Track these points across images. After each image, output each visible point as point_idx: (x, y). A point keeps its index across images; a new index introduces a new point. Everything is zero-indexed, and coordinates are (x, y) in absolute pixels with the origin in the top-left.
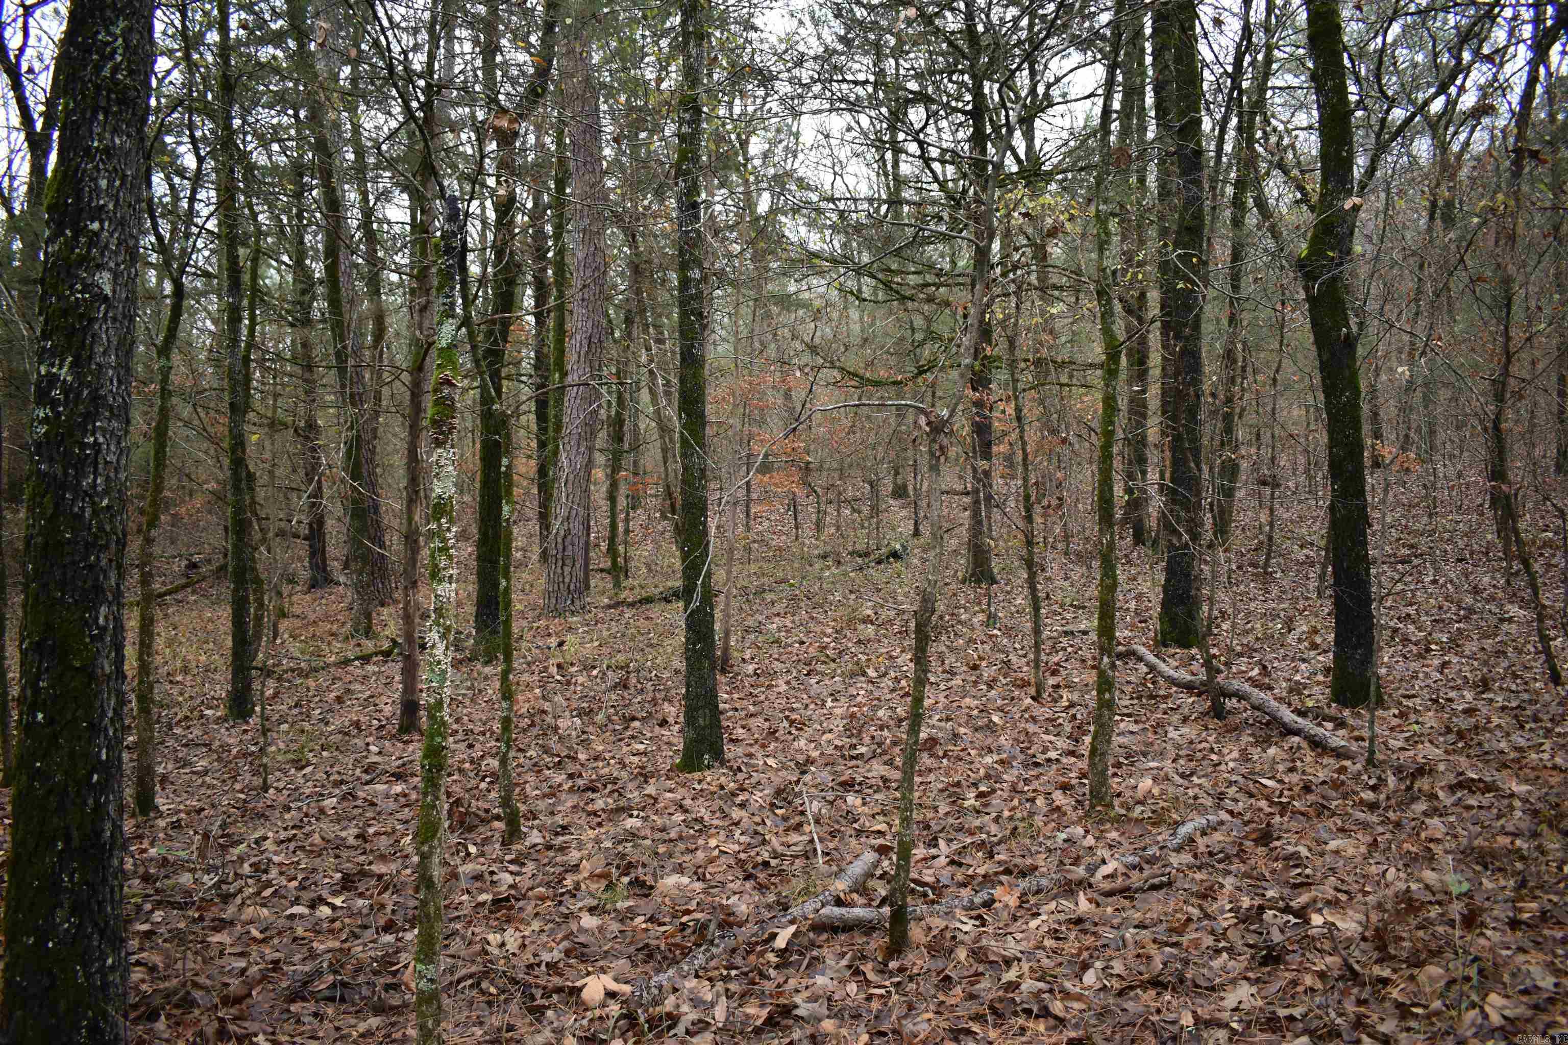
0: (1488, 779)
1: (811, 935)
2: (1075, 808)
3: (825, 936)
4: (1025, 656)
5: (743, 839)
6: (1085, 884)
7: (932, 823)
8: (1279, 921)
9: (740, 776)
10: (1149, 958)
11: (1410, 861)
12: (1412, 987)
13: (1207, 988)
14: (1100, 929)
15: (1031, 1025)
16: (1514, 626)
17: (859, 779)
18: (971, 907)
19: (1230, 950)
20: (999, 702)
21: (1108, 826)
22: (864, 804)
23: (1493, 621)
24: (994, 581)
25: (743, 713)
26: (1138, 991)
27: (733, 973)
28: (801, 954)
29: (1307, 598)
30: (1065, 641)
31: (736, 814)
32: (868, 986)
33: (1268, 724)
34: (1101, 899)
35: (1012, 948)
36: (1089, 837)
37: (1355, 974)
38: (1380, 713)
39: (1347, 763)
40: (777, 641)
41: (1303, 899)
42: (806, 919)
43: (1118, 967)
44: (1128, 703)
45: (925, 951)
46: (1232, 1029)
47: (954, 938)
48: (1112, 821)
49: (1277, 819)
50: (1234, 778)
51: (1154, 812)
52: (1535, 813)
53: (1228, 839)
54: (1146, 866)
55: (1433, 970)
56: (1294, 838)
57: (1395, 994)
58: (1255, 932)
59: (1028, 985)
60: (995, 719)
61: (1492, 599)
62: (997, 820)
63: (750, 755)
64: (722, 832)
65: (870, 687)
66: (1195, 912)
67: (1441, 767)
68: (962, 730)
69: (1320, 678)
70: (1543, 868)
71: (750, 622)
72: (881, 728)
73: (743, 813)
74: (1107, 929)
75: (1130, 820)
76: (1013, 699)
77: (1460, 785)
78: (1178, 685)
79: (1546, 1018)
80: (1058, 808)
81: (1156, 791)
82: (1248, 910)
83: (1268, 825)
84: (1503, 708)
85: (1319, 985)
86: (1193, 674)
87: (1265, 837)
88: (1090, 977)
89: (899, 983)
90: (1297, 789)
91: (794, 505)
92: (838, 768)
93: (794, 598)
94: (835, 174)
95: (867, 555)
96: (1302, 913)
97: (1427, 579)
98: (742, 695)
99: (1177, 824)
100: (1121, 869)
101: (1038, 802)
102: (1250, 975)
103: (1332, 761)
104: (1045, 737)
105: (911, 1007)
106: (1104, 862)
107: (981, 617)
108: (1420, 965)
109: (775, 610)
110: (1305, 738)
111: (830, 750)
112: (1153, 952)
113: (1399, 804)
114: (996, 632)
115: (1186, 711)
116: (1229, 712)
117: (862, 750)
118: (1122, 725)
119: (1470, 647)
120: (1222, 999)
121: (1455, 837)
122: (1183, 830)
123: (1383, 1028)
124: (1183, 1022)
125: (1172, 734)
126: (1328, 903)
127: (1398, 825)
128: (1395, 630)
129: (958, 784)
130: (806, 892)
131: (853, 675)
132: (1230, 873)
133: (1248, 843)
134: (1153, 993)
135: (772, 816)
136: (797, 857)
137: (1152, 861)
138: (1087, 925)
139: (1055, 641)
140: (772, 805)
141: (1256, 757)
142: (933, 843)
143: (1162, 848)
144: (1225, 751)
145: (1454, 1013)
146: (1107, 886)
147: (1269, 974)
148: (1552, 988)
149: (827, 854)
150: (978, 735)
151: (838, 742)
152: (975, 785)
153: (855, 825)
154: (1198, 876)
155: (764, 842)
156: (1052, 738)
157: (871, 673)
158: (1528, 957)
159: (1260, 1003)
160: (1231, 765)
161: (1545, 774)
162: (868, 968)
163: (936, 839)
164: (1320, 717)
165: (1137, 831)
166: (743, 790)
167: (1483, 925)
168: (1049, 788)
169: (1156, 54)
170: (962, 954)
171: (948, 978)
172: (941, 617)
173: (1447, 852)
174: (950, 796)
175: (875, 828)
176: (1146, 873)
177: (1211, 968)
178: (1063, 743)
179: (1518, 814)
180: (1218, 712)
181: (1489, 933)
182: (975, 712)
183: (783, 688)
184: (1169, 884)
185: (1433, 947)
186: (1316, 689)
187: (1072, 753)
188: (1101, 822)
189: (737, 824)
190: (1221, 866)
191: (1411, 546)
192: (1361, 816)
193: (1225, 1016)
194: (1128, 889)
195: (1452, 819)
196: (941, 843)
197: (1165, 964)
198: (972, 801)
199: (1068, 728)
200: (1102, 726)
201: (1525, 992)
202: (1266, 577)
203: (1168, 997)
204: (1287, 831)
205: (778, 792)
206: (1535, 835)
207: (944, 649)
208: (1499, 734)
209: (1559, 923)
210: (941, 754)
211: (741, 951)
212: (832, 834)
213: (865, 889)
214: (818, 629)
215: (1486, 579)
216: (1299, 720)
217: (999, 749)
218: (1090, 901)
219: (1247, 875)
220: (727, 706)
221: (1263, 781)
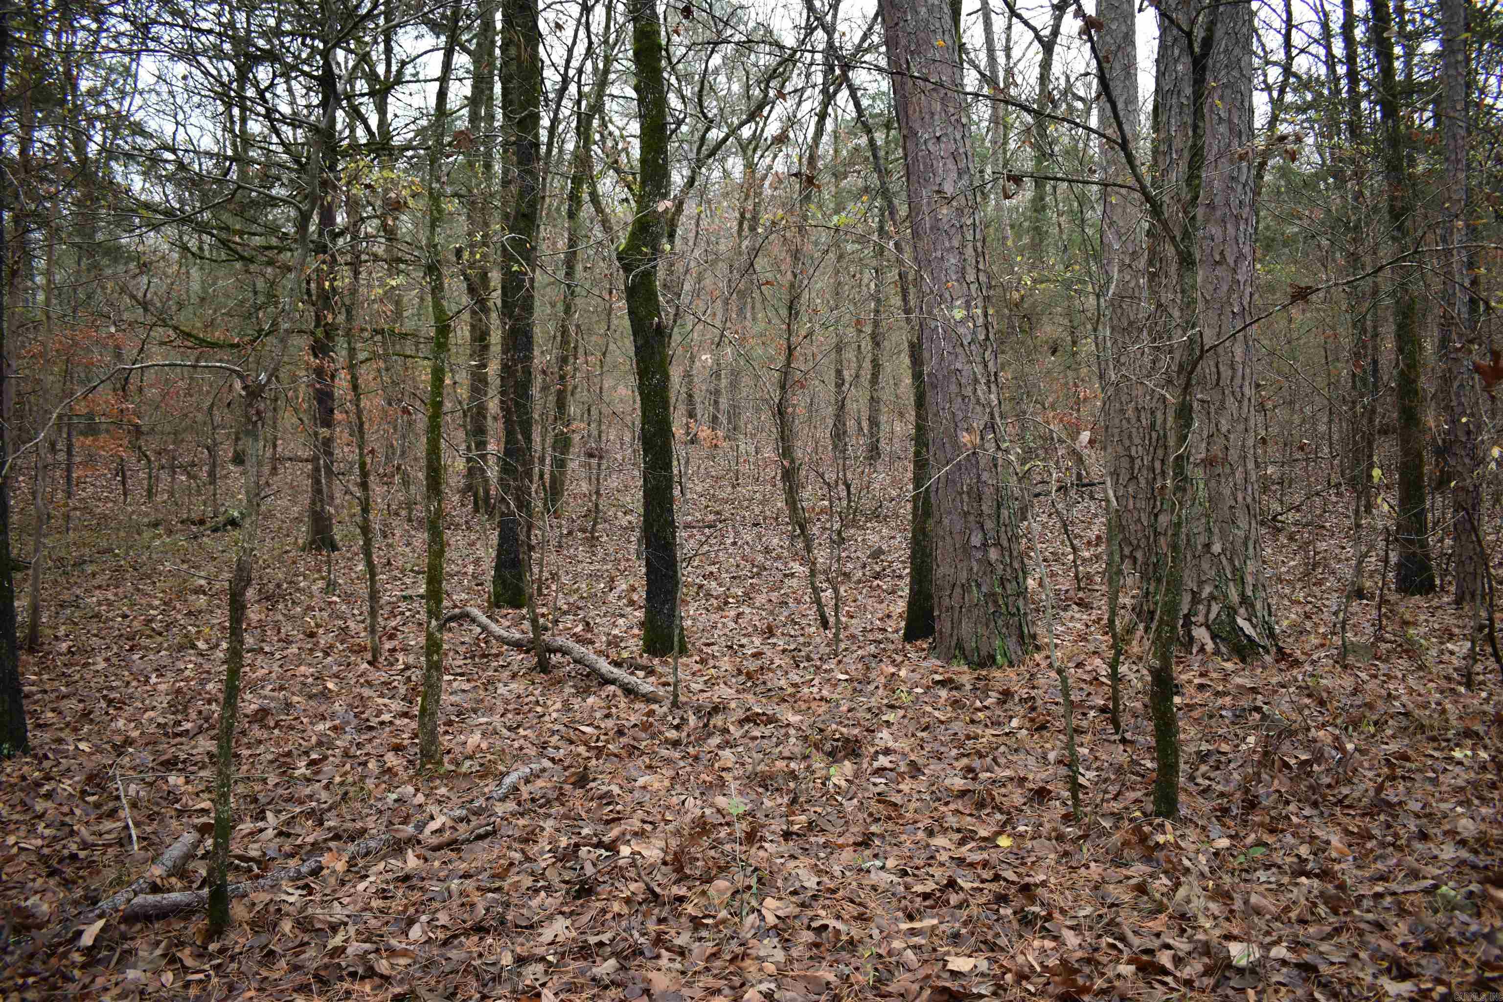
0: (770, 712)
1: (123, 927)
2: (406, 768)
3: (138, 926)
4: (363, 622)
5: (47, 832)
6: (414, 841)
7: (260, 796)
8: (593, 856)
9: (46, 764)
10: (473, 905)
11: (707, 789)
12: (703, 901)
13: (526, 927)
14: (426, 884)
15: (356, 987)
16: (795, 580)
17: (183, 756)
18: (299, 876)
19: (548, 889)
20: (335, 668)
21: (438, 782)
22: (187, 783)
23: (779, 576)
24: (334, 548)
25: (53, 696)
26: (462, 938)
27: (31, 980)
28: (112, 949)
29: (628, 560)
30: (403, 605)
31: (40, 806)
32: (186, 973)
33: (588, 676)
34: (428, 854)
35: (338, 912)
36: (419, 795)
37: (656, 896)
38: (684, 660)
39: (655, 707)
40: (97, 616)
41: (615, 832)
42: (117, 911)
43: (443, 918)
44: (461, 662)
45: (247, 928)
46: (549, 962)
47: (279, 910)
48: (441, 777)
49: (594, 762)
50: (556, 727)
51: (481, 765)
52: (806, 738)
53: (549, 785)
54: (473, 818)
55: (721, 884)
56: (607, 778)
57: (690, 909)
58: (571, 868)
59: (355, 948)
60: (330, 685)
61: (779, 557)
62: (327, 787)
63: (60, 741)
64: (23, 827)
65: (200, 660)
66: (517, 856)
67: (733, 705)
68: (296, 699)
69: (636, 631)
70: (811, 785)
71: (66, 596)
72: (209, 702)
73: (49, 804)
74: (434, 882)
75: (458, 775)
76: (349, 664)
77: (747, 720)
78: (508, 644)
79: (810, 913)
80: (390, 769)
81: (484, 746)
82: (565, 849)
83: (586, 768)
84: (784, 651)
85: (625, 910)
86: (523, 632)
87: (582, 781)
88: (416, 932)
89: (220, 965)
90: (611, 733)
91: (121, 471)
92: (161, 747)
93: (119, 569)
94: (177, 123)
95: (202, 522)
96: (612, 847)
97: (729, 541)
98: (53, 676)
99: (503, 775)
100: (449, 823)
101: (370, 765)
102: (566, 909)
103: (642, 706)
104: (380, 701)
105: (231, 988)
106: (432, 818)
107: (321, 584)
108: (709, 881)
109: (95, 582)
110: (620, 686)
111: (152, 729)
112: (476, 899)
113: (697, 740)
114: (335, 599)
115: (515, 668)
116: (554, 666)
117: (188, 726)
118: (455, 684)
119: (760, 599)
120: (540, 935)
121: (743, 764)
122: (508, 781)
123: (678, 941)
124: (504, 962)
125: (502, 689)
126: (636, 834)
127: (696, 758)
128: (701, 587)
129: (289, 754)
130: (119, 882)
131: (181, 648)
132: (550, 816)
133: (567, 787)
134: (476, 938)
135: (82, 804)
136: (110, 845)
137: (477, 813)
138: (415, 881)
139: (394, 605)
140: (84, 793)
141: (576, 707)
142: (261, 816)
143: (488, 799)
144: (549, 703)
145: (737, 919)
146: (435, 841)
147: (582, 906)
148: (815, 887)
149: (144, 839)
150: (312, 703)
151: (161, 720)
152: (306, 753)
153: (177, 806)
154: (521, 822)
155: (72, 833)
156: (386, 701)
157: (201, 645)
158: (797, 863)
159: (574, 934)
160: (554, 715)
161: (814, 705)
162: (186, 956)
163: (263, 811)
164: (634, 667)
165: (465, 785)
166: (48, 778)
167: (762, 839)
168: (380, 751)
169: (504, 48)
170: (287, 926)
171: (272, 953)
172: (279, 586)
173: (735, 779)
174: (279, 767)
175: (198, 807)
176: (473, 824)
177: (530, 907)
178: (397, 706)
179: (793, 740)
180: (544, 667)
181: (766, 845)
182: (310, 680)
183: (101, 665)
184: (494, 832)
185: (722, 863)
186: (632, 642)
187: (405, 715)
188: (431, 779)
189: (41, 816)
190: (542, 811)
191: (718, 513)
192: (664, 753)
193: (540, 951)
194: (455, 841)
195: (740, 749)
196: (270, 815)
197: (487, 910)
198: (303, 770)
199: (402, 690)
200: (431, 686)
201: (795, 893)
202: (592, 541)
203: (490, 941)
204: (602, 773)
205: (90, 778)
206: (805, 757)
207: (281, 617)
208: (779, 673)
209: (822, 830)
210: (272, 724)
211: (40, 956)
212: (151, 818)
213: (185, 871)
214: (143, 602)
215: (775, 541)
216: (615, 670)
217: (333, 716)
218: (418, 857)
219: (565, 817)
220: (34, 688)
221: (583, 728)
